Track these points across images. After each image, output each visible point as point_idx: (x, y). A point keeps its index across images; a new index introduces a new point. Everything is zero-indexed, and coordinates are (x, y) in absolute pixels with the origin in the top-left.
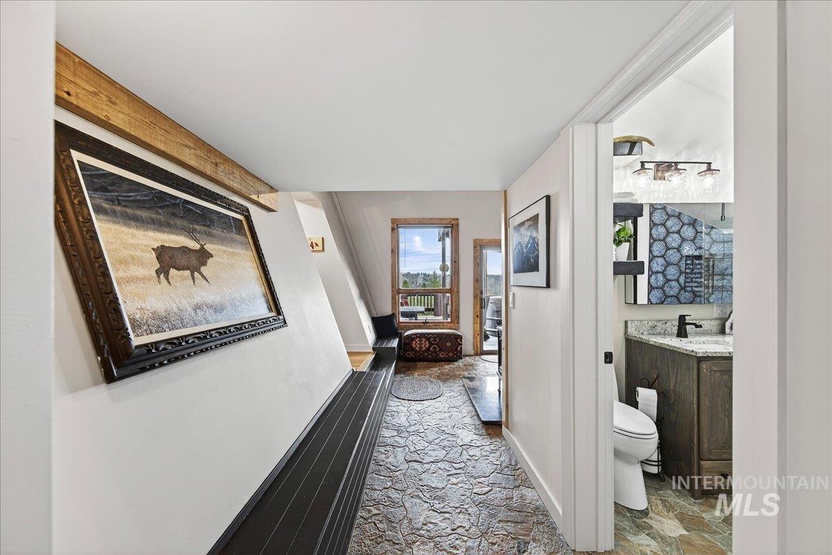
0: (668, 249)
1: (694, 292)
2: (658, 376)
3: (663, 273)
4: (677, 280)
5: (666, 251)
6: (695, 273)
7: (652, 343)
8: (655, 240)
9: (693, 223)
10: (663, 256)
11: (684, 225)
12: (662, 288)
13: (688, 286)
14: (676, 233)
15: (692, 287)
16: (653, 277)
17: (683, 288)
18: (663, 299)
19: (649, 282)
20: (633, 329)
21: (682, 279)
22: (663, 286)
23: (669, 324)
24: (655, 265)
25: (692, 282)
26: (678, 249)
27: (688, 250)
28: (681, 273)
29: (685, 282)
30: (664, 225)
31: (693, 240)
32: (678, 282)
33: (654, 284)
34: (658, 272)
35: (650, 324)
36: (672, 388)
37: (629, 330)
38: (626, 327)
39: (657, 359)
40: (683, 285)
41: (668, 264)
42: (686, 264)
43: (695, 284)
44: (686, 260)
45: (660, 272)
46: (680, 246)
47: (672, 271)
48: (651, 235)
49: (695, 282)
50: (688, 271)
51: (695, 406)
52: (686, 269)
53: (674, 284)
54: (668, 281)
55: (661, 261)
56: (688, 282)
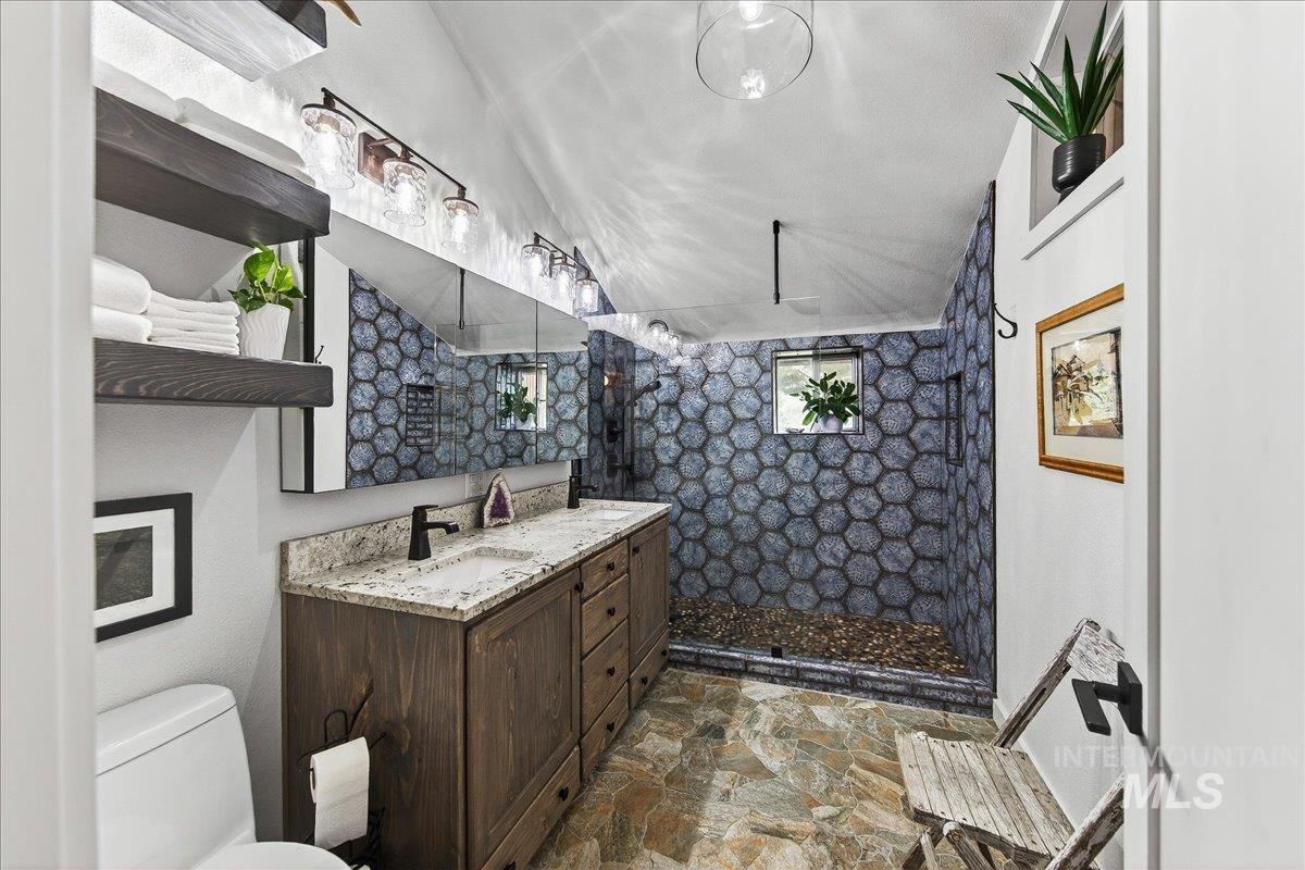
0: (380, 369)
1: (419, 446)
2: (370, 689)
3: (372, 411)
4: (395, 426)
5: (378, 373)
6: (420, 415)
7: (355, 600)
8: (358, 350)
9: (418, 330)
10: (371, 381)
11: (404, 330)
12: (369, 441)
13: (411, 437)
14: (392, 341)
15: (415, 438)
16: (356, 420)
17: (403, 440)
18: (372, 461)
19: (348, 430)
20: (305, 563)
21: (402, 426)
22: (374, 435)
23: (392, 527)
24: (359, 398)
25: (415, 428)
26: (397, 373)
27: (410, 375)
28: (401, 413)
29: (407, 429)
30: (373, 322)
31: (417, 359)
32: (396, 429)
33: (357, 435)
34: (364, 411)
35: (351, 536)
36: (405, 715)
37: (293, 568)
38: (284, 561)
39: (367, 643)
40: (403, 433)
41: (381, 397)
42: (408, 399)
43: (420, 433)
44: (408, 392)
45: (368, 411)
46: (399, 366)
47: (387, 411)
48: (351, 337)
49: (420, 429)
50: (409, 410)
51: (460, 749)
52: (408, 407)
53: (390, 432)
54: (381, 427)
55: (368, 389)
56: (410, 430)
